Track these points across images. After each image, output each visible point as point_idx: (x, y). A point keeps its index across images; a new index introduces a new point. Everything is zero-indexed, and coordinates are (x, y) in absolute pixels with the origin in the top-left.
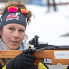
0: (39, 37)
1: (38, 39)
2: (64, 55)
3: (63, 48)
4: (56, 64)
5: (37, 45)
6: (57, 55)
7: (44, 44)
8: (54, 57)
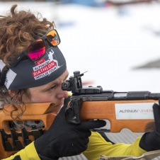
0: (83, 75)
1: (80, 79)
2: (135, 111)
3: (132, 96)
4: (119, 132)
5: (80, 90)
6: (121, 111)
7: (94, 90)
8: (114, 116)
